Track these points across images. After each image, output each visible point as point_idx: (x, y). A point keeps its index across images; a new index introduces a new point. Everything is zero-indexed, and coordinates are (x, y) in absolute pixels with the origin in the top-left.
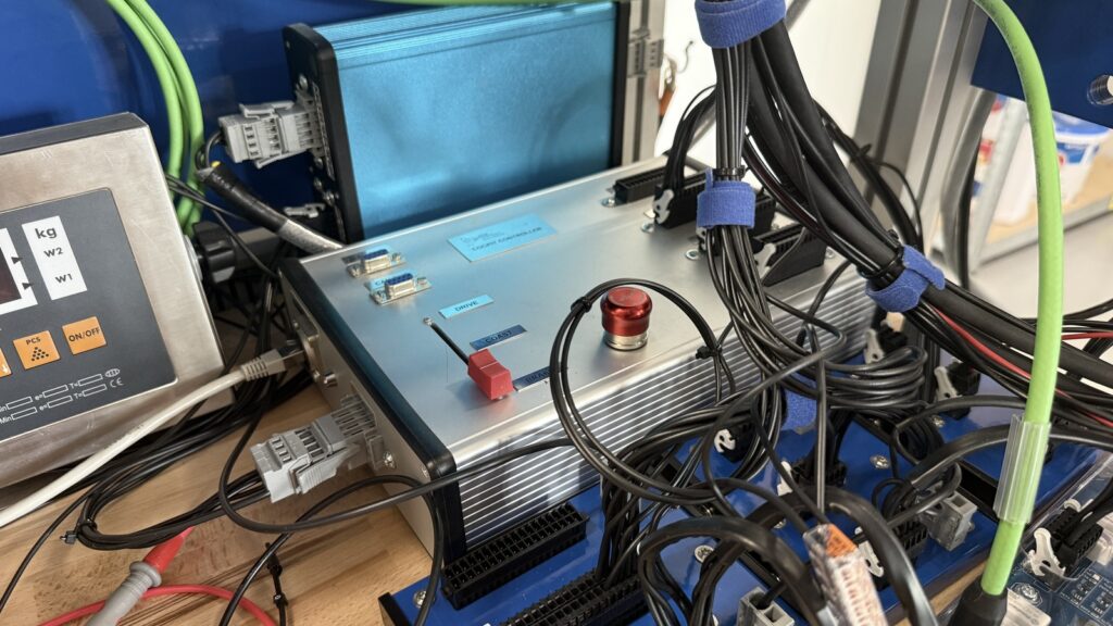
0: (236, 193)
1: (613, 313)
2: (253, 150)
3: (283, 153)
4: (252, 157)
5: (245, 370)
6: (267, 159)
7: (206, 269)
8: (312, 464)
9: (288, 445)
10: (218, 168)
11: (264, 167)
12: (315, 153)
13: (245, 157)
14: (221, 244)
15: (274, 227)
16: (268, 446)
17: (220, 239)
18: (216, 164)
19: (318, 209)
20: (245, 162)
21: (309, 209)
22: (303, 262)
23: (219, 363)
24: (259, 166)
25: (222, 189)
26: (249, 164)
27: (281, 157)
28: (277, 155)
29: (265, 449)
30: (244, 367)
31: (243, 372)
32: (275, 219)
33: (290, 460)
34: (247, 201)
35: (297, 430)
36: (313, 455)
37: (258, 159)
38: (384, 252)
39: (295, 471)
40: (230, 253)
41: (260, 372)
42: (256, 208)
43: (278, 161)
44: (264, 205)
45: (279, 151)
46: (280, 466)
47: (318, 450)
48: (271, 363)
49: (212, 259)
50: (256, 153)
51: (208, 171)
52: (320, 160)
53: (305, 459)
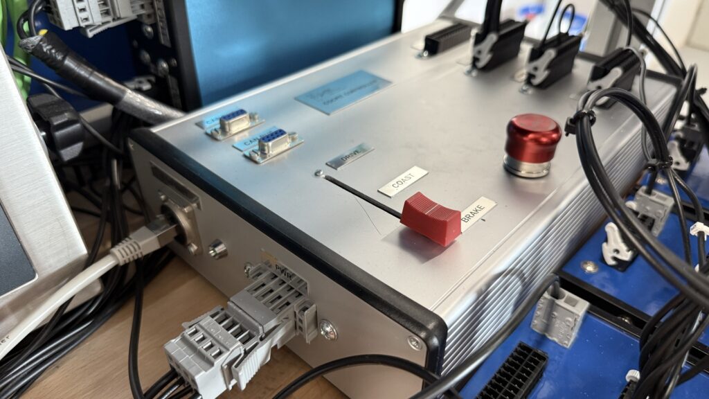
0: (69, 63)
1: (525, 139)
2: (82, 15)
3: (114, 20)
4: (83, 25)
5: (118, 254)
6: (99, 26)
7: (53, 146)
8: (247, 353)
9: (211, 335)
10: (46, 35)
11: (95, 36)
12: (146, 20)
13: (76, 25)
14: (66, 116)
15: (114, 99)
16: (184, 340)
17: (66, 111)
18: (43, 32)
19: (149, 81)
20: (75, 29)
21: (140, 82)
22: (155, 130)
23: (82, 250)
24: (90, 34)
25: (55, 59)
26: (78, 31)
27: (112, 24)
28: (108, 22)
29: (182, 344)
30: (115, 250)
31: (114, 255)
32: (115, 91)
33: (220, 353)
34: (83, 72)
35: (213, 312)
36: (244, 342)
37: (87, 26)
38: (242, 112)
39: (230, 364)
40: (78, 126)
41: (134, 254)
42: (92, 79)
43: (109, 29)
44: (101, 76)
45: (109, 18)
46: (212, 364)
47: (246, 333)
48: (143, 242)
49: (58, 134)
50: (87, 19)
51: (35, 40)
52: (149, 29)
53: (237, 349)
